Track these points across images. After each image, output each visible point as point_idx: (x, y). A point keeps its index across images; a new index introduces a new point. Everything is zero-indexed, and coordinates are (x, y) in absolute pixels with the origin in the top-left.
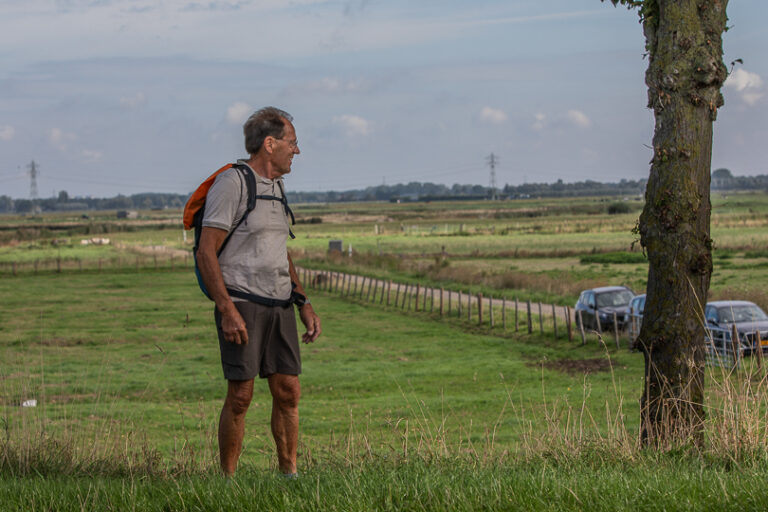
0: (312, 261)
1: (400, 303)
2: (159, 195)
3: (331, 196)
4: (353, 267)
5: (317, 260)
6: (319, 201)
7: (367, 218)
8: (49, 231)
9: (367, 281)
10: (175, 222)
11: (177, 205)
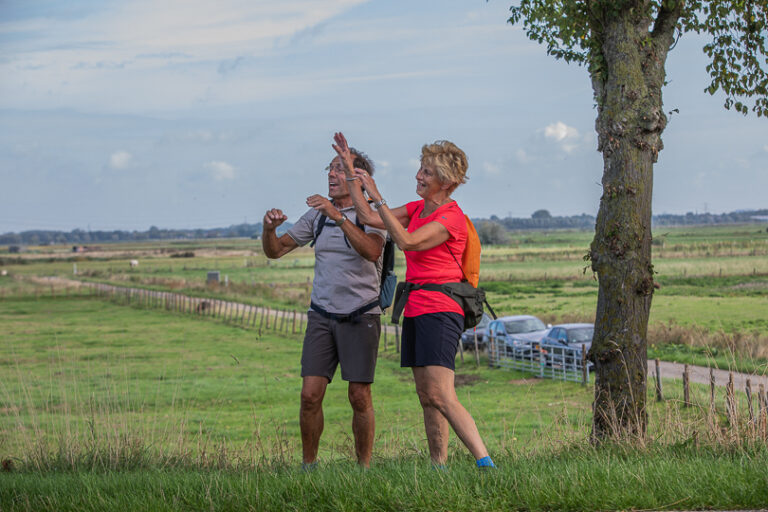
0: (193, 290)
1: (278, 327)
2: (45, 232)
3: (199, 233)
4: (231, 296)
5: (198, 289)
6: (187, 237)
7: (235, 253)
9: (248, 308)
10: (64, 256)
11: (62, 241)
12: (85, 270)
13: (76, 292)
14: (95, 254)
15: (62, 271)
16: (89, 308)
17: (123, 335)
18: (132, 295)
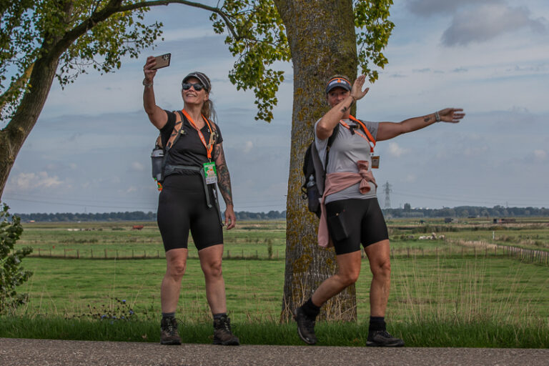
2: (473, 207)
8: (398, 230)
10: (486, 226)
11: (486, 215)
12: (501, 236)
13: (493, 252)
14: (511, 225)
15: (483, 237)
16: (502, 265)
17: (526, 285)
18: (535, 256)
